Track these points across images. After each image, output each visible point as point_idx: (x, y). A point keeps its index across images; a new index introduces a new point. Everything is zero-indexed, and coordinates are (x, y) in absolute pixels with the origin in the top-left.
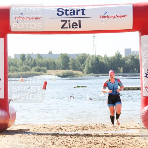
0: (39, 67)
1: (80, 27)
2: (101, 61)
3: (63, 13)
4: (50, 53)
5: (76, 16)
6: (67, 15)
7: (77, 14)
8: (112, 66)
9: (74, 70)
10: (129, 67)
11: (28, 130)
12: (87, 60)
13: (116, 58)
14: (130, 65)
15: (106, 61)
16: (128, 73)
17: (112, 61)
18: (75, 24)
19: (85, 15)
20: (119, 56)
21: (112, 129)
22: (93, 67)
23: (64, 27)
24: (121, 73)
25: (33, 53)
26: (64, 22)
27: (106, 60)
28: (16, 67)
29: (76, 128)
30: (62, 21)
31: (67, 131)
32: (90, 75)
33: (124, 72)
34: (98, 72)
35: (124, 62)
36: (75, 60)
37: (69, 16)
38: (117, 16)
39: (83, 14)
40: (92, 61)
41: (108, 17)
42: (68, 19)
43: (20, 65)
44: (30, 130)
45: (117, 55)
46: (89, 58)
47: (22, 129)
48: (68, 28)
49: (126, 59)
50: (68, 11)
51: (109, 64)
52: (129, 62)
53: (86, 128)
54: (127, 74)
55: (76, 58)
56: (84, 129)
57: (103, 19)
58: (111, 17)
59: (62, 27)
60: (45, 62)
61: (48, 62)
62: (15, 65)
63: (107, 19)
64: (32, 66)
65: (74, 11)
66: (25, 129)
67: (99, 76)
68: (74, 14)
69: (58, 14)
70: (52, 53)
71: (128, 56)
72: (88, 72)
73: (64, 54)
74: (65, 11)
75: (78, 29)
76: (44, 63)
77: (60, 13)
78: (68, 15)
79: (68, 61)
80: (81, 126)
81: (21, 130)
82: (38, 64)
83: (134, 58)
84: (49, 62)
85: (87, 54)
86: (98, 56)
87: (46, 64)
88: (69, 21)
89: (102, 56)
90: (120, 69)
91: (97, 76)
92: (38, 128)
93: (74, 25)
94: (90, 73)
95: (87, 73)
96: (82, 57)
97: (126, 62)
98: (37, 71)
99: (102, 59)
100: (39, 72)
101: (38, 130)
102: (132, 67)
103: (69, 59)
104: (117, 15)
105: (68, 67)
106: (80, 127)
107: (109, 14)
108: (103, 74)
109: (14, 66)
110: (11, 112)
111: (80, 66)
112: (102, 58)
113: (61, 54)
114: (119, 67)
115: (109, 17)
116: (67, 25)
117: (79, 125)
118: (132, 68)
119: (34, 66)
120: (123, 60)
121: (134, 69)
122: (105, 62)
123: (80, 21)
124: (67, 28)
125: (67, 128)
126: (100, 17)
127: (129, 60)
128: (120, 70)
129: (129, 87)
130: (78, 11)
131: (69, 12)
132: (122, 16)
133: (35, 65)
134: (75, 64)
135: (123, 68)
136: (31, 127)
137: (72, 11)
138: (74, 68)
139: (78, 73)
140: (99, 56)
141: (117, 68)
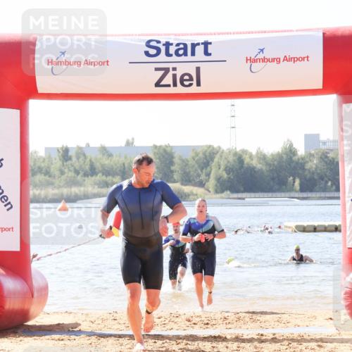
0: (104, 178)
1: (198, 84)
2: (248, 164)
3: (159, 51)
4: (129, 144)
5: (189, 58)
6: (168, 54)
7: (193, 54)
8: (275, 175)
9: (185, 185)
10: (316, 177)
11: (77, 325)
12: (216, 160)
13: (285, 156)
14: (318, 174)
15: (260, 163)
16: (311, 191)
17: (276, 163)
18: (186, 77)
19: (210, 54)
20: (291, 151)
21: (273, 323)
22: (229, 178)
23: (162, 83)
24: (296, 191)
25: (88, 145)
26: (162, 72)
27: (261, 161)
28: (50, 176)
29: (189, 321)
30: (157, 69)
31: (168, 327)
32: (223, 195)
33: (302, 190)
34: (242, 189)
35: (304, 166)
36: (188, 161)
37: (175, 58)
38: (286, 59)
39: (207, 53)
40: (228, 162)
41: (264, 60)
42: (171, 66)
43: (57, 173)
44: (80, 325)
45: (286, 149)
46: (221, 156)
47: (61, 323)
48: (172, 85)
49: (307, 160)
50: (170, 47)
51: (267, 171)
52: (314, 166)
53: (214, 322)
54: (309, 195)
55: (189, 156)
56: (207, 324)
57: (254, 65)
58: (273, 60)
59: (158, 84)
60: (118, 165)
61: (124, 164)
62: (47, 173)
63: (262, 64)
64: (86, 175)
65: (185, 45)
66: (69, 324)
67: (244, 199)
68: (185, 54)
69: (147, 53)
70: (133, 143)
71: (313, 152)
72: (218, 190)
73: (160, 146)
74: (164, 47)
75: (194, 89)
76: (115, 167)
77: (153, 52)
78: (171, 55)
79: (172, 163)
80: (200, 316)
81: (59, 324)
82: (101, 169)
83: (326, 157)
84: (126, 165)
85: (215, 146)
86: (240, 153)
87: (120, 171)
88: (174, 69)
89: (250, 151)
90: (294, 182)
91: (240, 199)
92: (100, 322)
93: (184, 80)
94: (222, 192)
95: (216, 192)
96: (204, 154)
97: (308, 166)
98: (99, 187)
99: (252, 160)
100: (102, 188)
101: (99, 326)
102: (322, 178)
103: (173, 157)
104: (285, 56)
105: (172, 177)
106: (198, 319)
107: (267, 54)
108: (253, 195)
109: (45, 175)
110: (36, 282)
111: (199, 176)
112: (251, 157)
113: (155, 147)
114: (291, 178)
115: (268, 60)
116: (168, 80)
117: (197, 314)
118: (322, 180)
119: (92, 176)
120: (301, 161)
121: (327, 182)
122: (259, 166)
123: (198, 69)
124: (169, 86)
125: (167, 321)
126: (247, 60)
127: (315, 162)
128: (293, 185)
129: (316, 224)
130: (194, 46)
131: (172, 50)
132: (298, 59)
133: (92, 171)
134: (188, 170)
135: (300, 179)
136: (83, 318)
137: (182, 46)
138: (186, 181)
139: (195, 192)
140: (244, 152)
141: (287, 179)
